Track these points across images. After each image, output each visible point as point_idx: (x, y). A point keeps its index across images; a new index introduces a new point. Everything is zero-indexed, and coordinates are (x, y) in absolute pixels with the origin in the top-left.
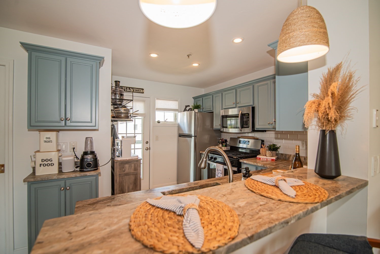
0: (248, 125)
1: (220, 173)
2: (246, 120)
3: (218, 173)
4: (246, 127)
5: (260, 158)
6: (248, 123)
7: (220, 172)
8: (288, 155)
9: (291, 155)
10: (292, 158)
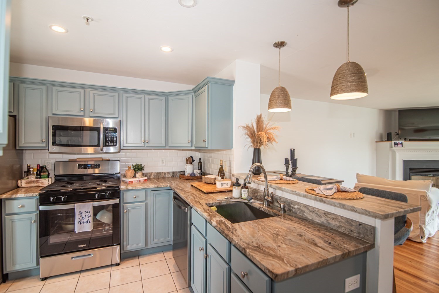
0: (114, 143)
1: (87, 217)
2: (110, 136)
3: (81, 218)
4: (110, 145)
5: (133, 181)
6: (115, 140)
7: (87, 214)
8: (149, 173)
9: (152, 173)
10: (153, 175)
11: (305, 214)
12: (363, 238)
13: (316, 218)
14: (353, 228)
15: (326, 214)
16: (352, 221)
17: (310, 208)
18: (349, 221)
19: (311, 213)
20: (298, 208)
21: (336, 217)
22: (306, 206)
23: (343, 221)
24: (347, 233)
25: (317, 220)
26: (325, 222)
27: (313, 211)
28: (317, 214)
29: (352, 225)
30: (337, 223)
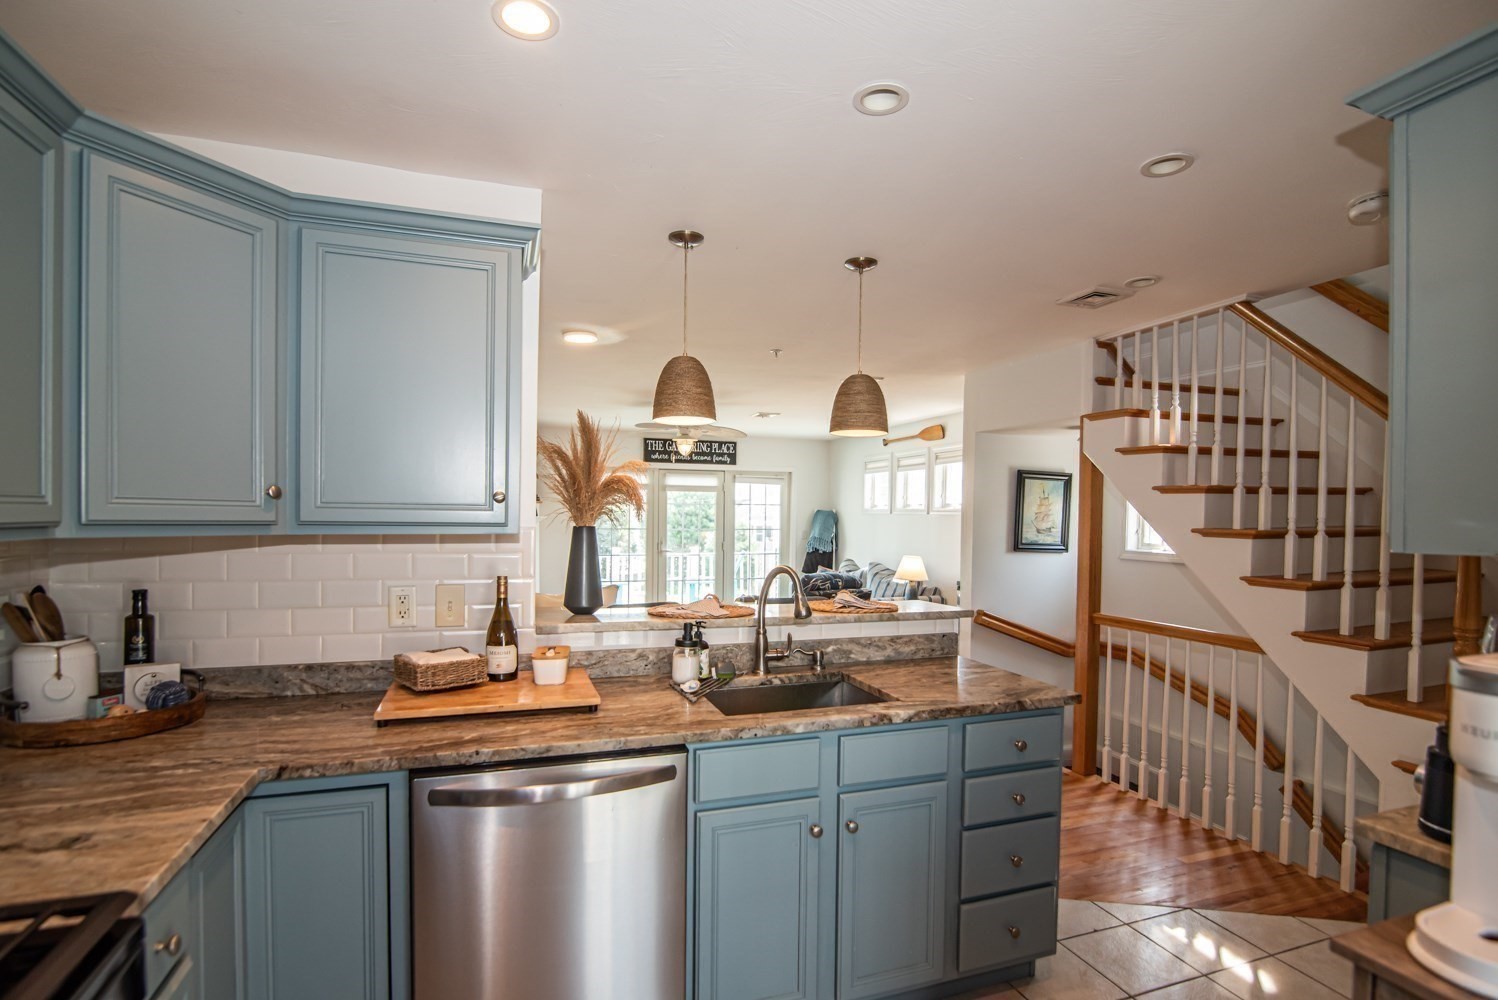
11: (852, 656)
12: (947, 653)
13: (877, 653)
14: (934, 646)
15: (893, 640)
16: (934, 635)
17: (863, 641)
18: (929, 638)
19: (866, 650)
20: (834, 651)
21: (910, 640)
22: (852, 641)
23: (921, 640)
24: (927, 656)
25: (878, 656)
26: (892, 654)
27: (870, 643)
28: (878, 646)
29: (932, 641)
30: (913, 648)
